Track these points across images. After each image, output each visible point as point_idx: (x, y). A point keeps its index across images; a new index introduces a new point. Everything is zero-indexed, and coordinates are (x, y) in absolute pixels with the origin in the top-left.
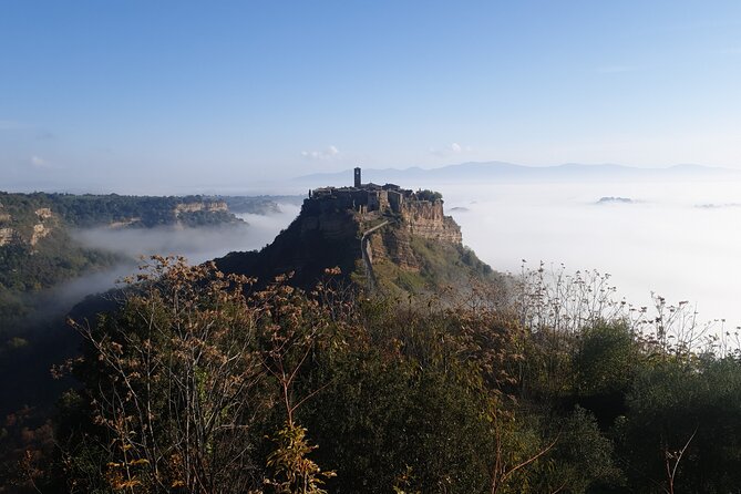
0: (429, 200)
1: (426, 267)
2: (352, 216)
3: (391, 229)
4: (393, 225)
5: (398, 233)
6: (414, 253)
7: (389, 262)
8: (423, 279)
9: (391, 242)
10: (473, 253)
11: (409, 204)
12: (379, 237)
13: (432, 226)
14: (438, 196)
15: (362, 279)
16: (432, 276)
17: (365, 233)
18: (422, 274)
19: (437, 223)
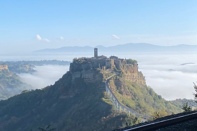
0: (131, 63)
1: (134, 96)
2: (99, 71)
3: (118, 77)
4: (118, 75)
5: (121, 79)
6: (128, 89)
7: (118, 93)
8: (133, 101)
9: (118, 84)
10: (152, 89)
11: (123, 66)
12: (113, 81)
13: (134, 76)
14: (135, 61)
15: (109, 101)
16: (137, 100)
17: (106, 79)
18: (133, 99)
19: (135, 75)
